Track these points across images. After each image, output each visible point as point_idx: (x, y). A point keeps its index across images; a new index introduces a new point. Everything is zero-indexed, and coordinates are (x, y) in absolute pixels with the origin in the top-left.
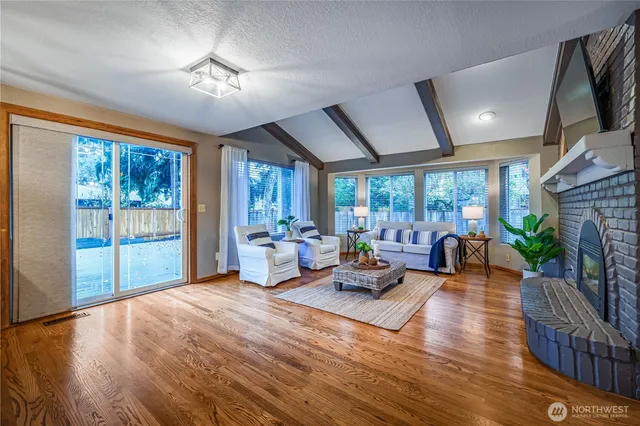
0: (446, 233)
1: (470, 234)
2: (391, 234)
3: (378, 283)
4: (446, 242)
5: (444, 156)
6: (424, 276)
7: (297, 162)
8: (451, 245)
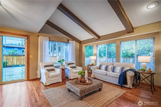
0: (128, 68)
1: (142, 70)
2: (103, 67)
3: (81, 93)
4: (127, 73)
5: (128, 33)
6: (115, 88)
7: (70, 41)
8: (130, 74)
